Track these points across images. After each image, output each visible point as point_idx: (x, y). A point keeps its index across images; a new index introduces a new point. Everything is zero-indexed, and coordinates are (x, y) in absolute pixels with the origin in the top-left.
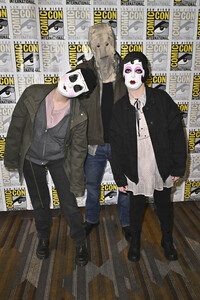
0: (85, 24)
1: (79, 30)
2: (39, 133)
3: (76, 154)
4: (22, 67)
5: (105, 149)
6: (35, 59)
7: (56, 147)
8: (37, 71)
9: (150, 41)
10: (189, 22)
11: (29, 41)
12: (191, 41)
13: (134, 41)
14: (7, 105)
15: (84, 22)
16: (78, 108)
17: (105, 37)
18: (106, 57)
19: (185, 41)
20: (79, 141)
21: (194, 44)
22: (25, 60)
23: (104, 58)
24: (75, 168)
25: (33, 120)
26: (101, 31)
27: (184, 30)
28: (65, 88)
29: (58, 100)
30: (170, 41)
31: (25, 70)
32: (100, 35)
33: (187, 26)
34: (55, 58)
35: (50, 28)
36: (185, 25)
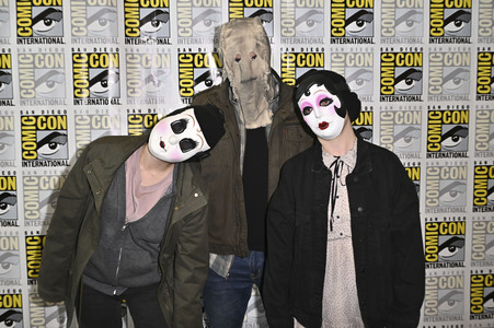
0: (211, 17)
1: (200, 26)
2: (110, 232)
3: (184, 274)
4: (85, 95)
5: (250, 261)
6: (111, 80)
7: (144, 259)
8: (115, 102)
9: (338, 46)
10: (413, 12)
11: (100, 47)
12: (419, 46)
13: (307, 47)
14: (50, 169)
15: (210, 12)
16: (188, 183)
17: (250, 44)
18: (252, 79)
19: (406, 47)
20: (190, 247)
21: (426, 52)
22: (92, 83)
23: (249, 81)
24: (181, 303)
25: (98, 206)
26: (244, 32)
27: (403, 27)
28: (162, 145)
29: (150, 167)
30: (377, 46)
31: (91, 102)
32: (241, 40)
33: (409, 18)
34: (149, 79)
35: (142, 23)
36: (405, 18)
